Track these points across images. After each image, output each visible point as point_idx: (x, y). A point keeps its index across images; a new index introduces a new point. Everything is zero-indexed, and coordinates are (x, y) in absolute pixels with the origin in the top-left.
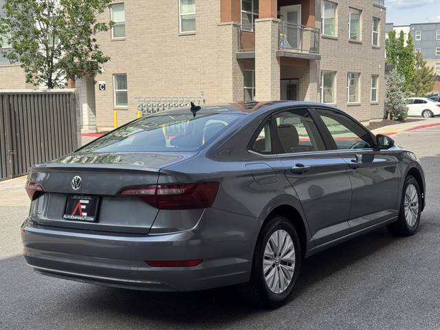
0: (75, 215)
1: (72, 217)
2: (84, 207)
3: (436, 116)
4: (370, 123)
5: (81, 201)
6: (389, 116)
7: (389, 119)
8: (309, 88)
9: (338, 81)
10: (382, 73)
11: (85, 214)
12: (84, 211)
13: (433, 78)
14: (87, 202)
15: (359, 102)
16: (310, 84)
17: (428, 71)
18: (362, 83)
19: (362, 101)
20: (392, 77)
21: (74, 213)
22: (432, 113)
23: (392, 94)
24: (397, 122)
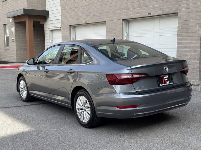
0: (165, 83)
1: (164, 85)
2: (166, 79)
5: (165, 77)
11: (168, 82)
12: (167, 81)
14: (167, 77)
21: (163, 83)
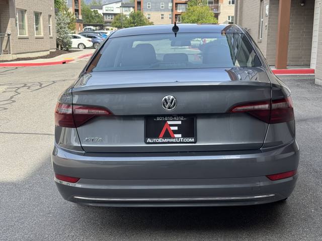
0: (164, 137)
1: (160, 140)
2: (175, 128)
3: (88, 48)
4: (51, 52)
5: (169, 123)
6: (60, 47)
7: (60, 49)
8: (9, 22)
9: (28, 18)
10: (53, 14)
11: (178, 135)
12: (175, 132)
13: (75, 21)
15: (42, 35)
16: (10, 19)
17: (71, 15)
18: (44, 21)
19: (44, 35)
20: (60, 17)
21: (161, 135)
22: (85, 46)
23: (60, 30)
24: (66, 52)
